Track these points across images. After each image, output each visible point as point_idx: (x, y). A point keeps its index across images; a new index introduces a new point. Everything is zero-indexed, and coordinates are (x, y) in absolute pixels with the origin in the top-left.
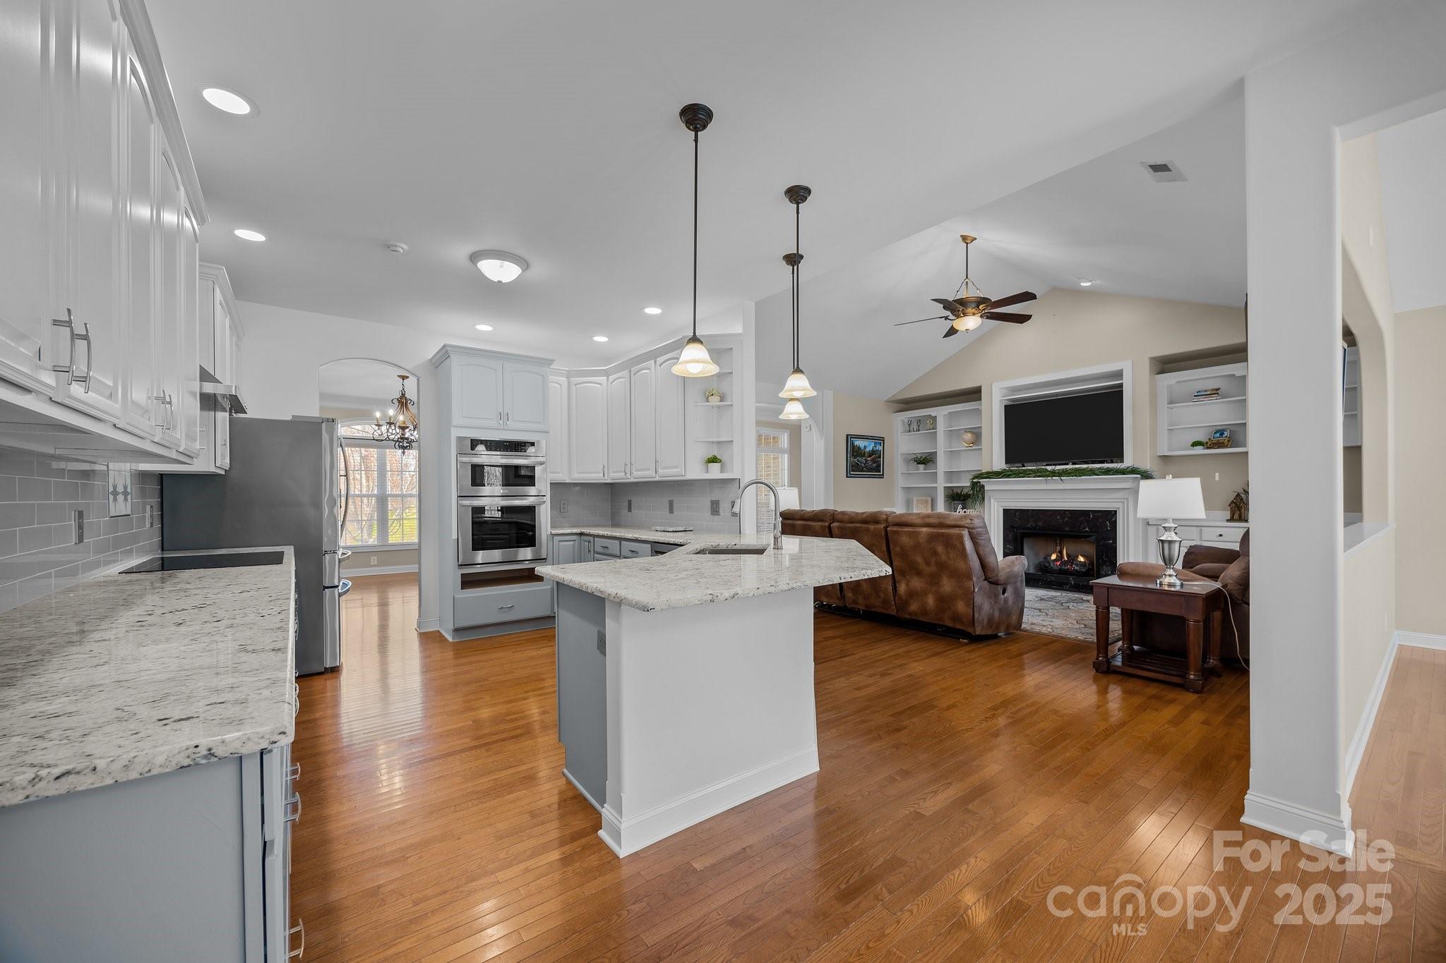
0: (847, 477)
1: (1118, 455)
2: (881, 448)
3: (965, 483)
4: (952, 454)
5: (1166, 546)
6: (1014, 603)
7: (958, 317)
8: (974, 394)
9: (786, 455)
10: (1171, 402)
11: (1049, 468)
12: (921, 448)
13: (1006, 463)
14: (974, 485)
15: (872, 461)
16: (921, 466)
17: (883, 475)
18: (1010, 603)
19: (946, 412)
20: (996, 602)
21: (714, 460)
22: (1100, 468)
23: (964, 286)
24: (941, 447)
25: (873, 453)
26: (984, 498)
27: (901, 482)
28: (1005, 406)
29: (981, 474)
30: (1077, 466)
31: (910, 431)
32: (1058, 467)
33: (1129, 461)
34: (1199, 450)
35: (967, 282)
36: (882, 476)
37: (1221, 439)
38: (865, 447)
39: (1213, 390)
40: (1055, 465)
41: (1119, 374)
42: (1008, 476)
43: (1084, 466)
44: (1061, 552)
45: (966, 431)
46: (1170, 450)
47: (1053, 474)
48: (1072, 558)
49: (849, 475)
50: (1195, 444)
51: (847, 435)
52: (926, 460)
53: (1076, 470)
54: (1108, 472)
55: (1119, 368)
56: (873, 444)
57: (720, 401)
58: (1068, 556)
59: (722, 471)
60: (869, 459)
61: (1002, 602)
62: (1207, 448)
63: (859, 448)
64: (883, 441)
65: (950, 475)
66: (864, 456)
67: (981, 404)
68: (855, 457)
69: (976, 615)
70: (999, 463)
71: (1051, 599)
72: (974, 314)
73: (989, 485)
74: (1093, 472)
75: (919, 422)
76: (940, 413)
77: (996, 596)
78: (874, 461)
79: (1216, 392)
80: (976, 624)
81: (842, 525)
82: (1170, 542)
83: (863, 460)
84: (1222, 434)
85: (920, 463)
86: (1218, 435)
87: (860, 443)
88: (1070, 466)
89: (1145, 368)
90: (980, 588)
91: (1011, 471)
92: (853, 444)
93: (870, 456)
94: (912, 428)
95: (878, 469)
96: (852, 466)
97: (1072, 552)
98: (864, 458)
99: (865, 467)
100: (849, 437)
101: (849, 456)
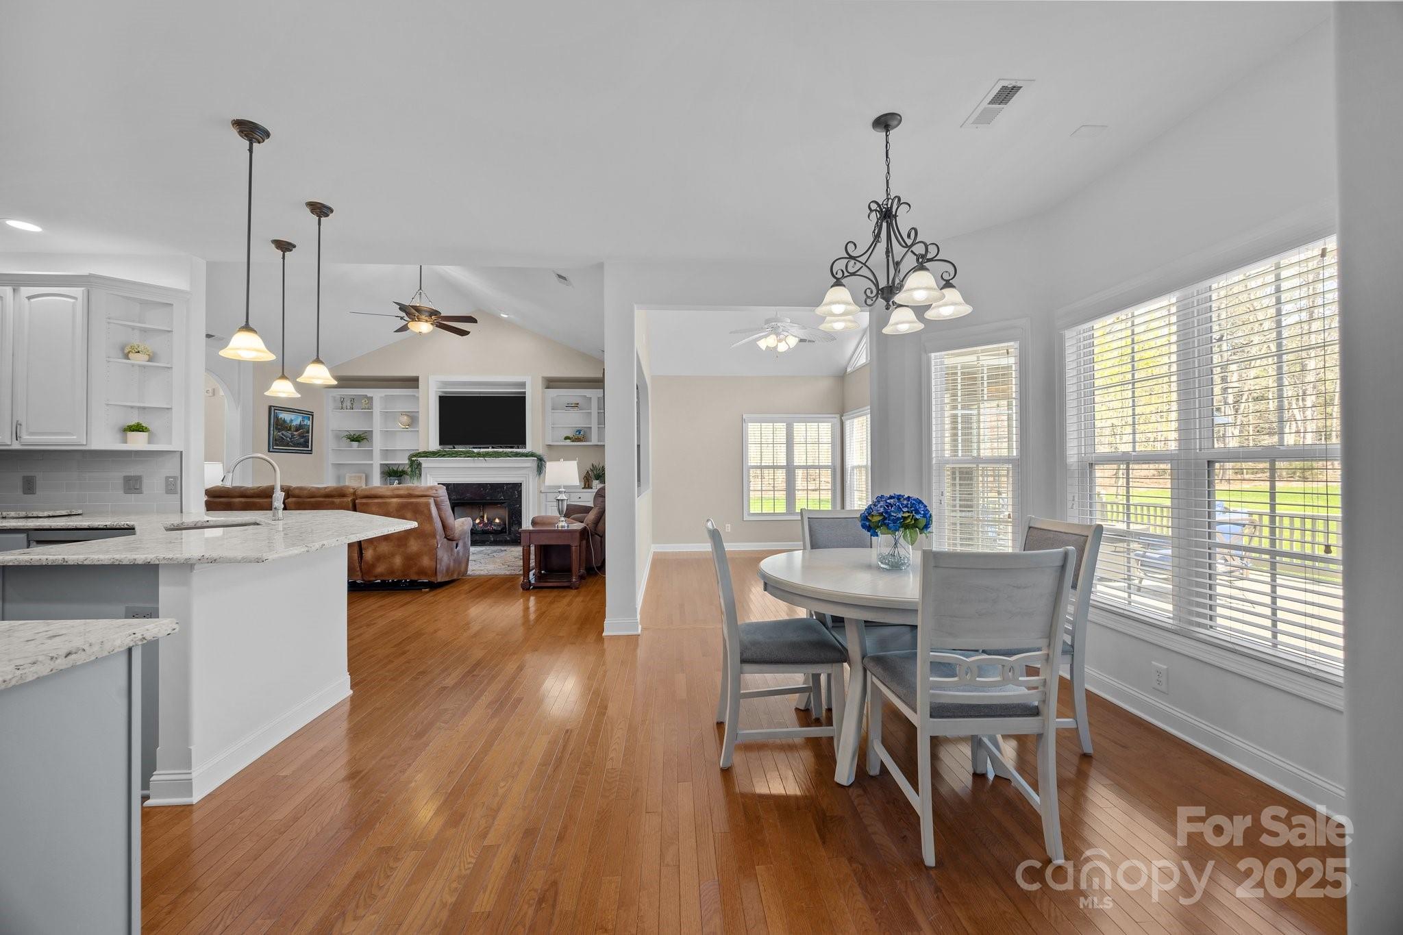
0: (269, 451)
1: (522, 442)
2: (309, 423)
3: (402, 461)
4: (387, 434)
5: (560, 502)
6: (463, 554)
7: (413, 320)
8: (412, 382)
10: (553, 409)
11: (475, 450)
12: (356, 426)
13: (440, 444)
14: (412, 462)
15: (299, 435)
16: (355, 444)
17: (311, 450)
18: (461, 554)
19: (383, 395)
20: (452, 555)
21: (138, 428)
22: (511, 452)
23: (418, 295)
24: (377, 426)
25: (299, 428)
26: (421, 475)
27: (332, 459)
28: (440, 397)
29: (419, 453)
30: (495, 450)
31: (342, 408)
32: (482, 450)
33: (529, 448)
34: (568, 442)
35: (420, 294)
36: (310, 452)
37: (579, 436)
38: (291, 421)
39: (575, 404)
40: (480, 448)
41: (523, 385)
42: (443, 456)
43: (501, 450)
44: (483, 517)
45: (402, 414)
46: (553, 441)
47: (479, 455)
48: (491, 521)
49: (271, 450)
50: (567, 438)
51: (270, 407)
52: (357, 438)
53: (495, 452)
54: (517, 455)
55: (524, 380)
56: (300, 419)
57: (148, 361)
58: (488, 519)
59: (150, 442)
60: (295, 433)
61: (456, 555)
62: (573, 441)
63: (284, 421)
64: (313, 416)
65: (386, 453)
66: (290, 430)
67: (418, 391)
68: (279, 430)
69: (438, 566)
70: (434, 445)
71: (480, 552)
72: (427, 321)
73: (426, 463)
74: (507, 455)
75: (353, 400)
76: (377, 394)
77: (452, 550)
78: (301, 436)
79: (577, 405)
80: (438, 573)
81: (300, 500)
82: (562, 500)
83: (288, 434)
84: (580, 433)
85: (353, 441)
86: (577, 433)
87: (287, 416)
88: (490, 450)
89: (540, 384)
90: (442, 544)
91: (445, 451)
92: (276, 417)
93: (297, 431)
94: (344, 405)
95: (306, 444)
96: (276, 440)
97: (490, 517)
98: (290, 432)
99: (292, 442)
100: (273, 409)
101: (272, 429)
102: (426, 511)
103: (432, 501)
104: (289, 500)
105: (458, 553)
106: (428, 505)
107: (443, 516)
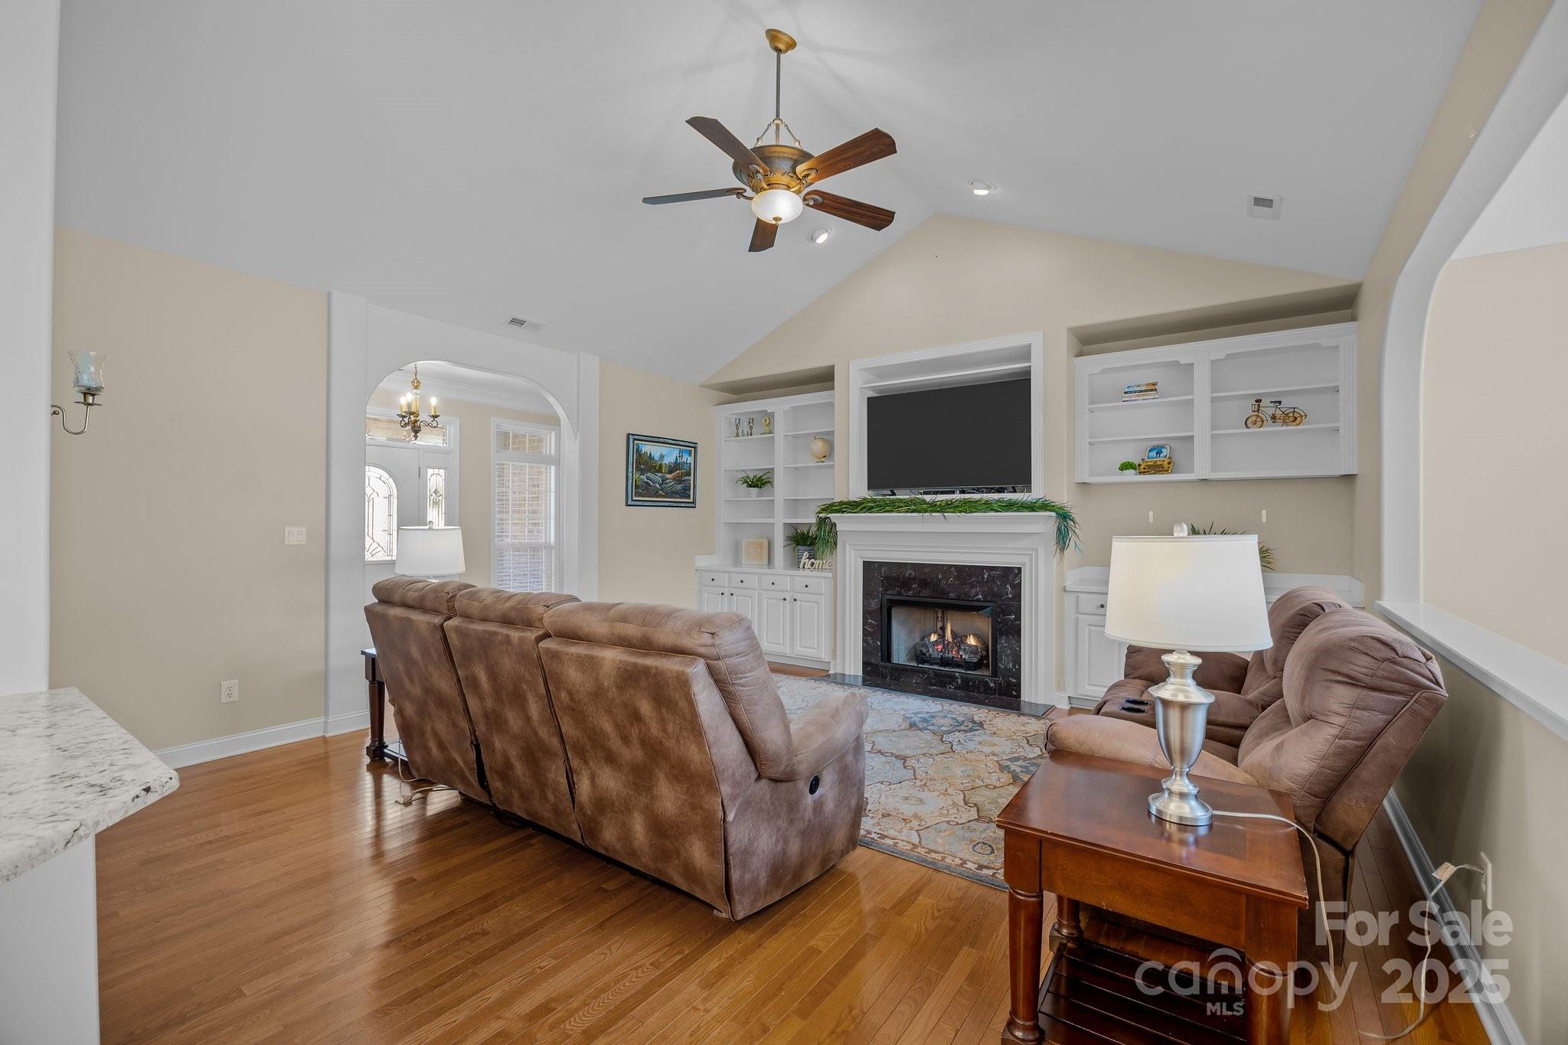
0: (627, 505)
1: (1023, 480)
2: (691, 460)
3: (809, 519)
4: (797, 472)
5: (1175, 713)
7: (762, 191)
8: (824, 379)
9: (553, 467)
10: (1092, 402)
11: (928, 498)
12: (754, 464)
13: (869, 488)
14: (822, 522)
15: (674, 479)
16: (754, 490)
17: (694, 503)
19: (787, 407)
20: (790, 823)
22: (999, 501)
23: (772, 130)
24: (781, 462)
25: (674, 467)
26: (836, 545)
27: (725, 515)
28: (869, 399)
29: (832, 505)
30: (967, 496)
31: (737, 435)
32: (940, 497)
33: (1038, 490)
34: (1130, 476)
35: (778, 126)
36: (693, 505)
37: (1159, 460)
38: (662, 457)
39: (1148, 385)
40: (936, 493)
41: (1025, 353)
42: (870, 510)
43: (977, 496)
44: (943, 629)
45: (814, 437)
46: (1091, 475)
47: (933, 507)
48: (959, 638)
49: (630, 502)
50: (1126, 466)
51: (629, 435)
52: (760, 482)
53: (966, 502)
54: (1010, 506)
55: (1026, 343)
56: (676, 453)
58: (954, 635)
60: (668, 476)
61: (807, 814)
62: (1144, 473)
63: (650, 457)
64: (695, 448)
65: (794, 504)
66: (660, 470)
67: (834, 396)
68: (643, 472)
70: (858, 487)
72: (788, 188)
73: (844, 523)
74: (988, 506)
75: (751, 420)
76: (780, 406)
77: (792, 808)
78: (679, 480)
79: (1152, 388)
83: (657, 477)
84: (1159, 453)
85: (750, 486)
86: (1154, 454)
87: (654, 450)
88: (957, 496)
89: (1062, 344)
90: (743, 804)
91: (874, 501)
92: (638, 451)
93: (670, 472)
94: (740, 431)
95: (685, 493)
96: (637, 487)
97: (959, 631)
98: (659, 475)
99: (662, 489)
100: (631, 438)
101: (630, 470)
102: (682, 704)
103: (697, 672)
104: (450, 622)
105: (818, 806)
106: (684, 683)
107: (744, 717)
